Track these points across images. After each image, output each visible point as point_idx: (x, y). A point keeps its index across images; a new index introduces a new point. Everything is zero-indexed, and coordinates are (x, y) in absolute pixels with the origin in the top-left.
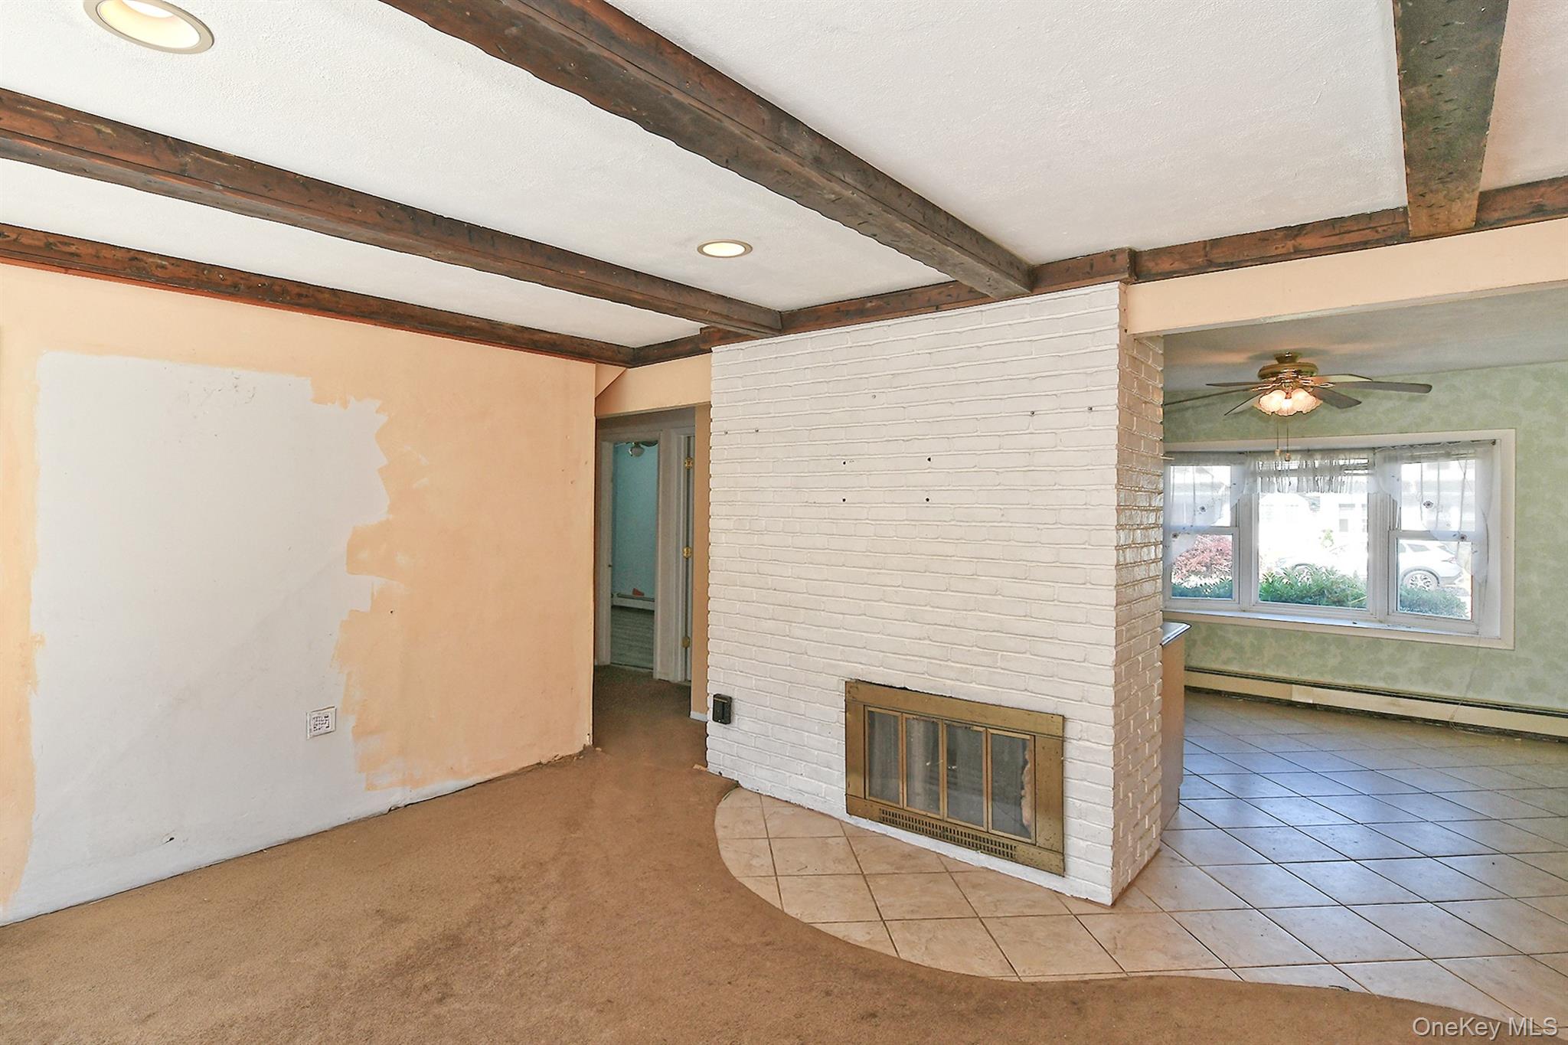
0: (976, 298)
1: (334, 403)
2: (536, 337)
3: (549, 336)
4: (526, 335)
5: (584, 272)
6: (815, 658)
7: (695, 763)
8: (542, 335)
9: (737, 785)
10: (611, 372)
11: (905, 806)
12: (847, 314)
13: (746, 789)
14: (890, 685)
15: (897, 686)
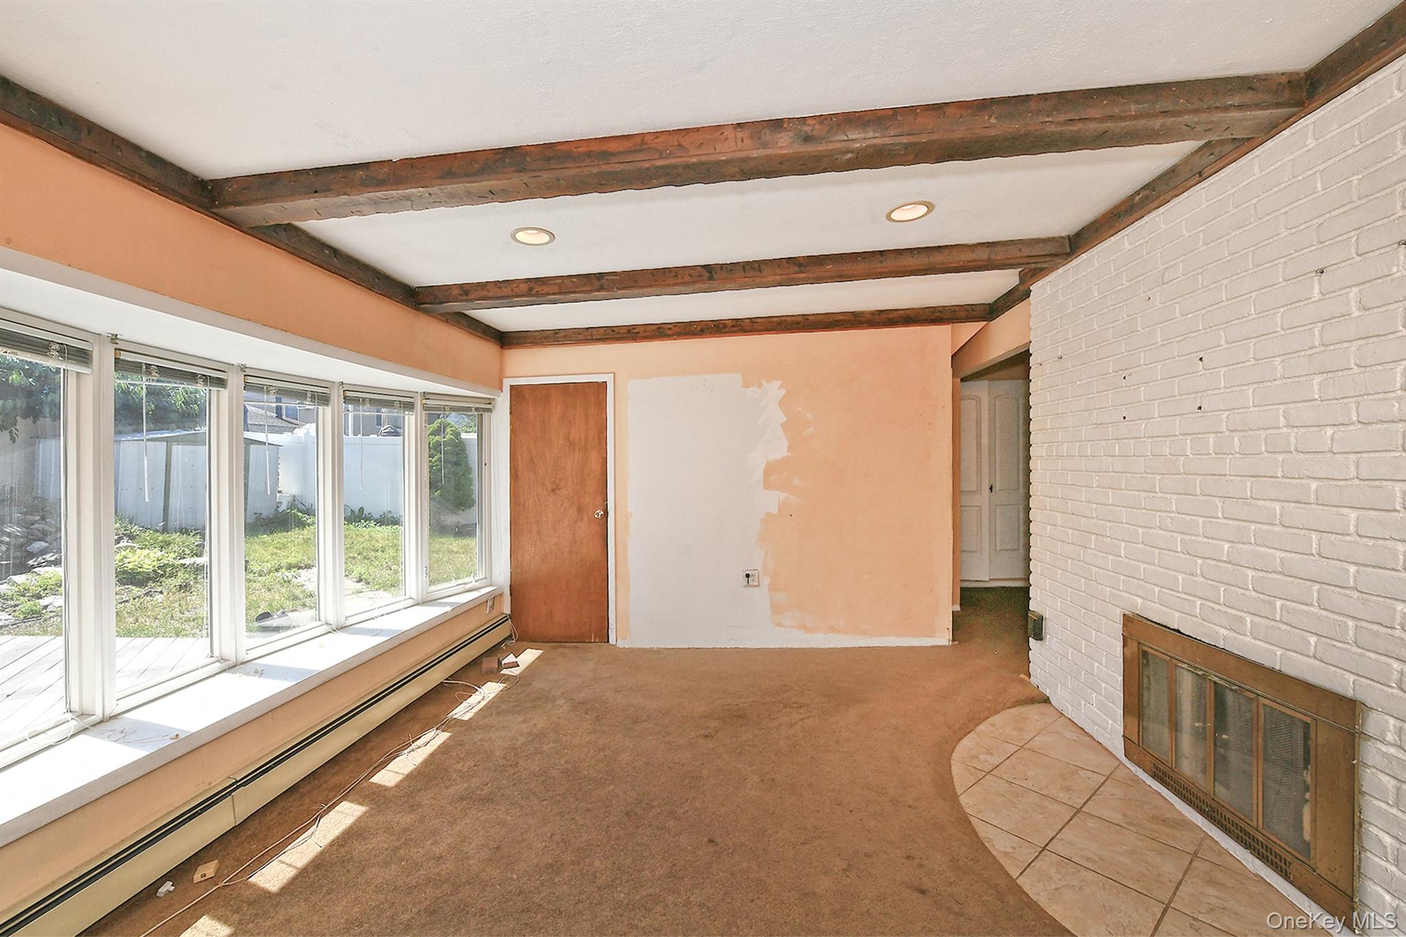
0: (1244, 145)
1: (754, 386)
2: (891, 316)
3: (902, 312)
4: (883, 316)
5: (831, 266)
6: (1103, 587)
7: (1022, 673)
8: (899, 312)
9: (1046, 700)
10: (969, 330)
11: (1174, 766)
12: (1119, 217)
13: (1054, 707)
14: (1164, 624)
15: (1171, 627)
